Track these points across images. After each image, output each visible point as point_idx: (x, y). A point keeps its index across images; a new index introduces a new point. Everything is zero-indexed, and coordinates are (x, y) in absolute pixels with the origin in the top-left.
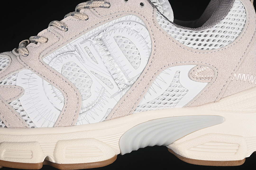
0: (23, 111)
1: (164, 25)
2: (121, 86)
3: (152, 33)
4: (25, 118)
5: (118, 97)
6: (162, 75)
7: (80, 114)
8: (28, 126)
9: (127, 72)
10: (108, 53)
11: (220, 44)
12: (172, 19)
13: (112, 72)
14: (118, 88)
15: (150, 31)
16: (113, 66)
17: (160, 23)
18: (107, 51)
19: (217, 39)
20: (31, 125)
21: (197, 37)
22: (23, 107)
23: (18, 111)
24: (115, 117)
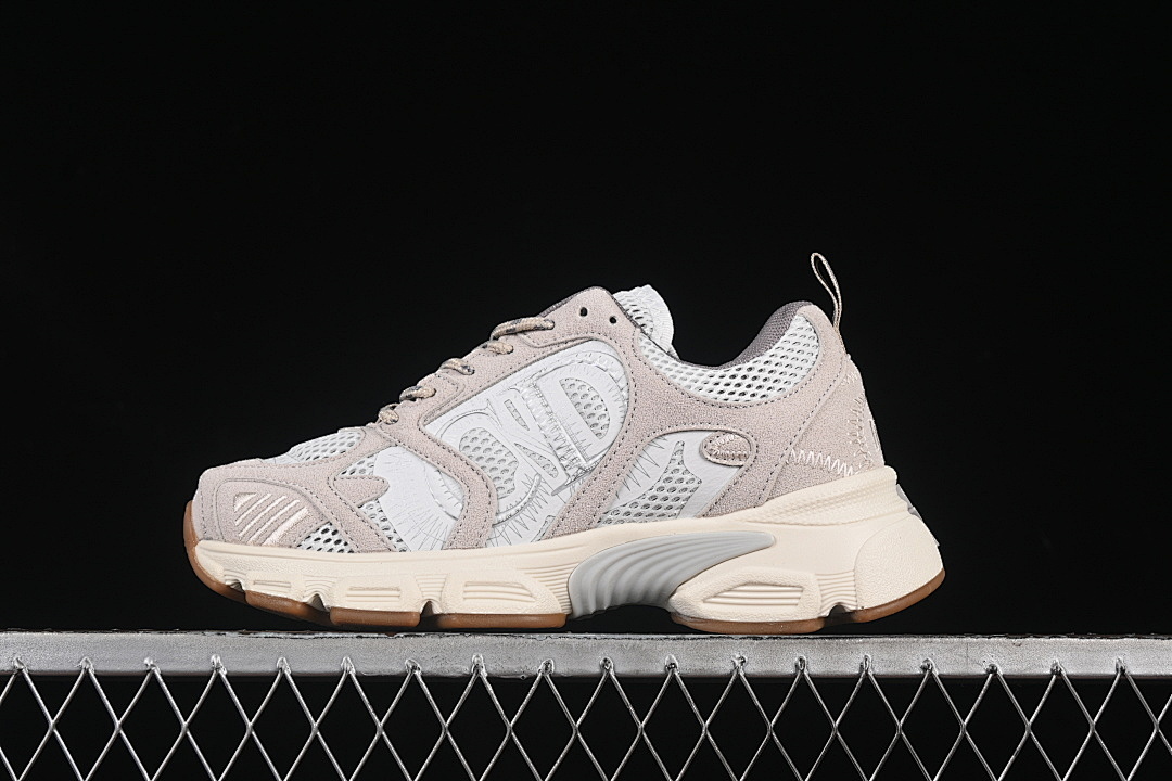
0: (384, 520)
1: (652, 355)
2: (571, 472)
3: (629, 370)
4: (390, 533)
5: (566, 494)
6: (652, 451)
7: (493, 525)
8: (392, 548)
9: (583, 444)
10: (548, 409)
11: (778, 386)
12: (667, 343)
13: (556, 445)
14: (566, 477)
15: (627, 367)
16: (557, 433)
17: (645, 352)
18: (547, 406)
19: (774, 376)
20: (400, 545)
21: (716, 379)
22: (387, 514)
23: (377, 520)
24: (561, 532)
